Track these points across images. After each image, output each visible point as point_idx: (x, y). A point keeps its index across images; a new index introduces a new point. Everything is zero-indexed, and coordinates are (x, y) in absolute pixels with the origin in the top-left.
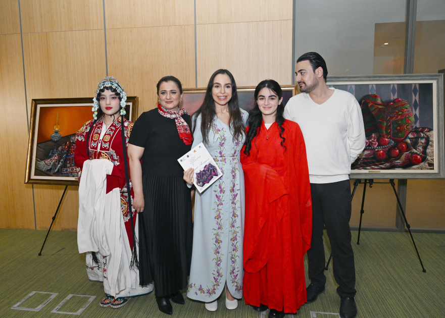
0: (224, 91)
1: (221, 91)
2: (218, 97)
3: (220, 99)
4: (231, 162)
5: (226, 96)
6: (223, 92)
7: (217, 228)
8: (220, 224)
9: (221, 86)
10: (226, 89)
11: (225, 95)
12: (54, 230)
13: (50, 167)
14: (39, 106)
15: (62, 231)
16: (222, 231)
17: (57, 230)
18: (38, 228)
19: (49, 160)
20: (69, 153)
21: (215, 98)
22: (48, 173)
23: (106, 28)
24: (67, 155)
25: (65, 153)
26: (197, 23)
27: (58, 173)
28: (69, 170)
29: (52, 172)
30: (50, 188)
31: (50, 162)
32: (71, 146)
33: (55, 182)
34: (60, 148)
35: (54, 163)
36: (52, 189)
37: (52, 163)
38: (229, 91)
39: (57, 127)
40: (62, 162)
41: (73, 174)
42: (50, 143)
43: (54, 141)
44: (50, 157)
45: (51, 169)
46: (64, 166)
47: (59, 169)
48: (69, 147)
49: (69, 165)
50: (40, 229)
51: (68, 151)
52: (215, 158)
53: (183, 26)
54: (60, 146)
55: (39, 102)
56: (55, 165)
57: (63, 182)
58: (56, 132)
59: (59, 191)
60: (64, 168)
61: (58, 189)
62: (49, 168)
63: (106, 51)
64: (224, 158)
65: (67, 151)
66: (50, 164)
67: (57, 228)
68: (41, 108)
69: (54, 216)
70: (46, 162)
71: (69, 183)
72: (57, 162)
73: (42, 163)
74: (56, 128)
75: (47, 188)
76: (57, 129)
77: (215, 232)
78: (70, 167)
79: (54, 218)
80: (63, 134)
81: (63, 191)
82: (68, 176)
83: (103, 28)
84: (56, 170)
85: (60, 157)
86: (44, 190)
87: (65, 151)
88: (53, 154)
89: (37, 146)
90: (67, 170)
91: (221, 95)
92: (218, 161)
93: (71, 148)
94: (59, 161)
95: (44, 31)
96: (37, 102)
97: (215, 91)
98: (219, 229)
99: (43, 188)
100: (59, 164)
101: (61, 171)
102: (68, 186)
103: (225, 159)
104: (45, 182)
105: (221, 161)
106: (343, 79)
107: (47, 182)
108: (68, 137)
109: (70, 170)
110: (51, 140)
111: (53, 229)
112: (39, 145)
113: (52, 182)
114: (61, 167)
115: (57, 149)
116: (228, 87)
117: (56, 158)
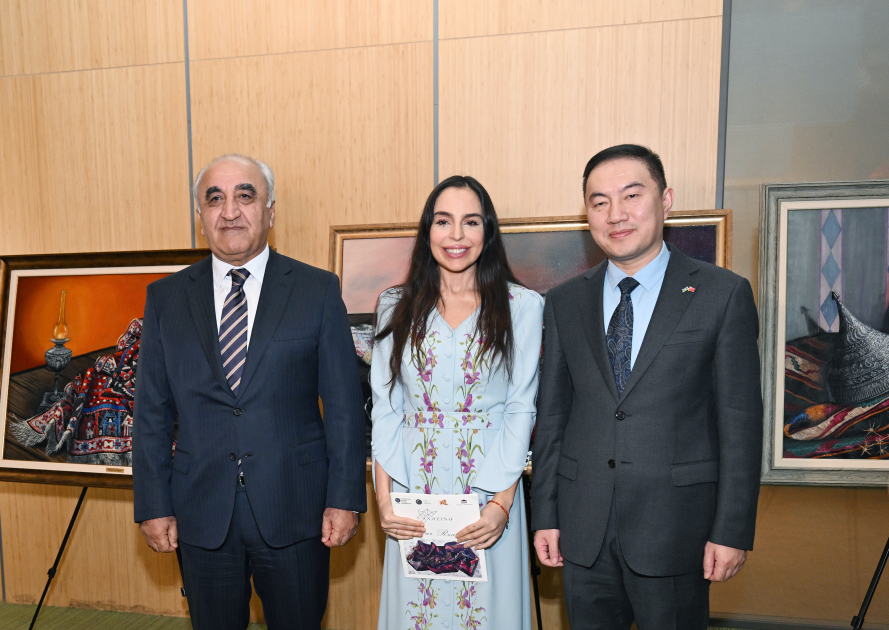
0: (462, 232)
1: (453, 233)
2: (445, 249)
3: (449, 256)
4: (457, 425)
5: (467, 248)
6: (457, 236)
7: (420, 602)
8: (427, 591)
9: (453, 221)
10: (467, 227)
11: (465, 243)
12: (50, 604)
13: (44, 436)
14: (15, 275)
15: (71, 607)
16: (434, 611)
17: (56, 605)
18: (10, 598)
19: (40, 418)
20: (92, 400)
21: (438, 254)
22: (39, 452)
23: (191, 58)
24: (87, 406)
25: (81, 400)
26: (441, 36)
27: (64, 455)
28: (90, 446)
29: (48, 452)
30: (40, 493)
31: (43, 423)
32: (98, 381)
33: (58, 478)
34: (68, 388)
35: (53, 427)
36: (46, 495)
37: (48, 427)
38: (475, 234)
39: (62, 331)
40: (73, 423)
41: (102, 456)
42: (42, 373)
43: (54, 369)
44: (44, 410)
45: (45, 443)
46: (79, 434)
47: (65, 444)
48: (92, 385)
49: (90, 433)
50: (14, 602)
51: (89, 395)
52: (418, 413)
53: (401, 47)
54: (69, 381)
55: (16, 264)
56: (55, 433)
57: (74, 479)
58: (60, 344)
59: (64, 500)
60: (79, 439)
61: (61, 495)
62: (40, 441)
63: (189, 122)
64: (438, 413)
65: (87, 394)
66: (44, 428)
67: (58, 599)
68: (21, 279)
69: (51, 566)
70: (33, 423)
71: (90, 480)
72: (60, 424)
73: (24, 425)
74: (58, 332)
75: (33, 493)
76: (60, 336)
77: (416, 612)
78: (94, 437)
79: (52, 573)
80: (76, 349)
81: (75, 501)
82: (88, 462)
83: (183, 59)
84: (59, 446)
85: (69, 411)
86: (26, 497)
87: (82, 396)
88: (51, 402)
89: (10, 380)
90: (85, 447)
91: (454, 243)
92: (425, 421)
93: (97, 386)
94: (67, 422)
95: (27, 72)
96: (11, 264)
97: (438, 233)
98: (425, 604)
99: (23, 492)
100: (65, 429)
101: (72, 446)
102: (89, 489)
103: (441, 417)
104: (30, 476)
105: (431, 421)
106: (875, 191)
107: (34, 476)
108: (89, 359)
109: (95, 446)
110: (46, 366)
111: (50, 602)
112: (14, 378)
113: (49, 477)
114: (71, 437)
115: (61, 389)
116: (471, 223)
117: (58, 413)
